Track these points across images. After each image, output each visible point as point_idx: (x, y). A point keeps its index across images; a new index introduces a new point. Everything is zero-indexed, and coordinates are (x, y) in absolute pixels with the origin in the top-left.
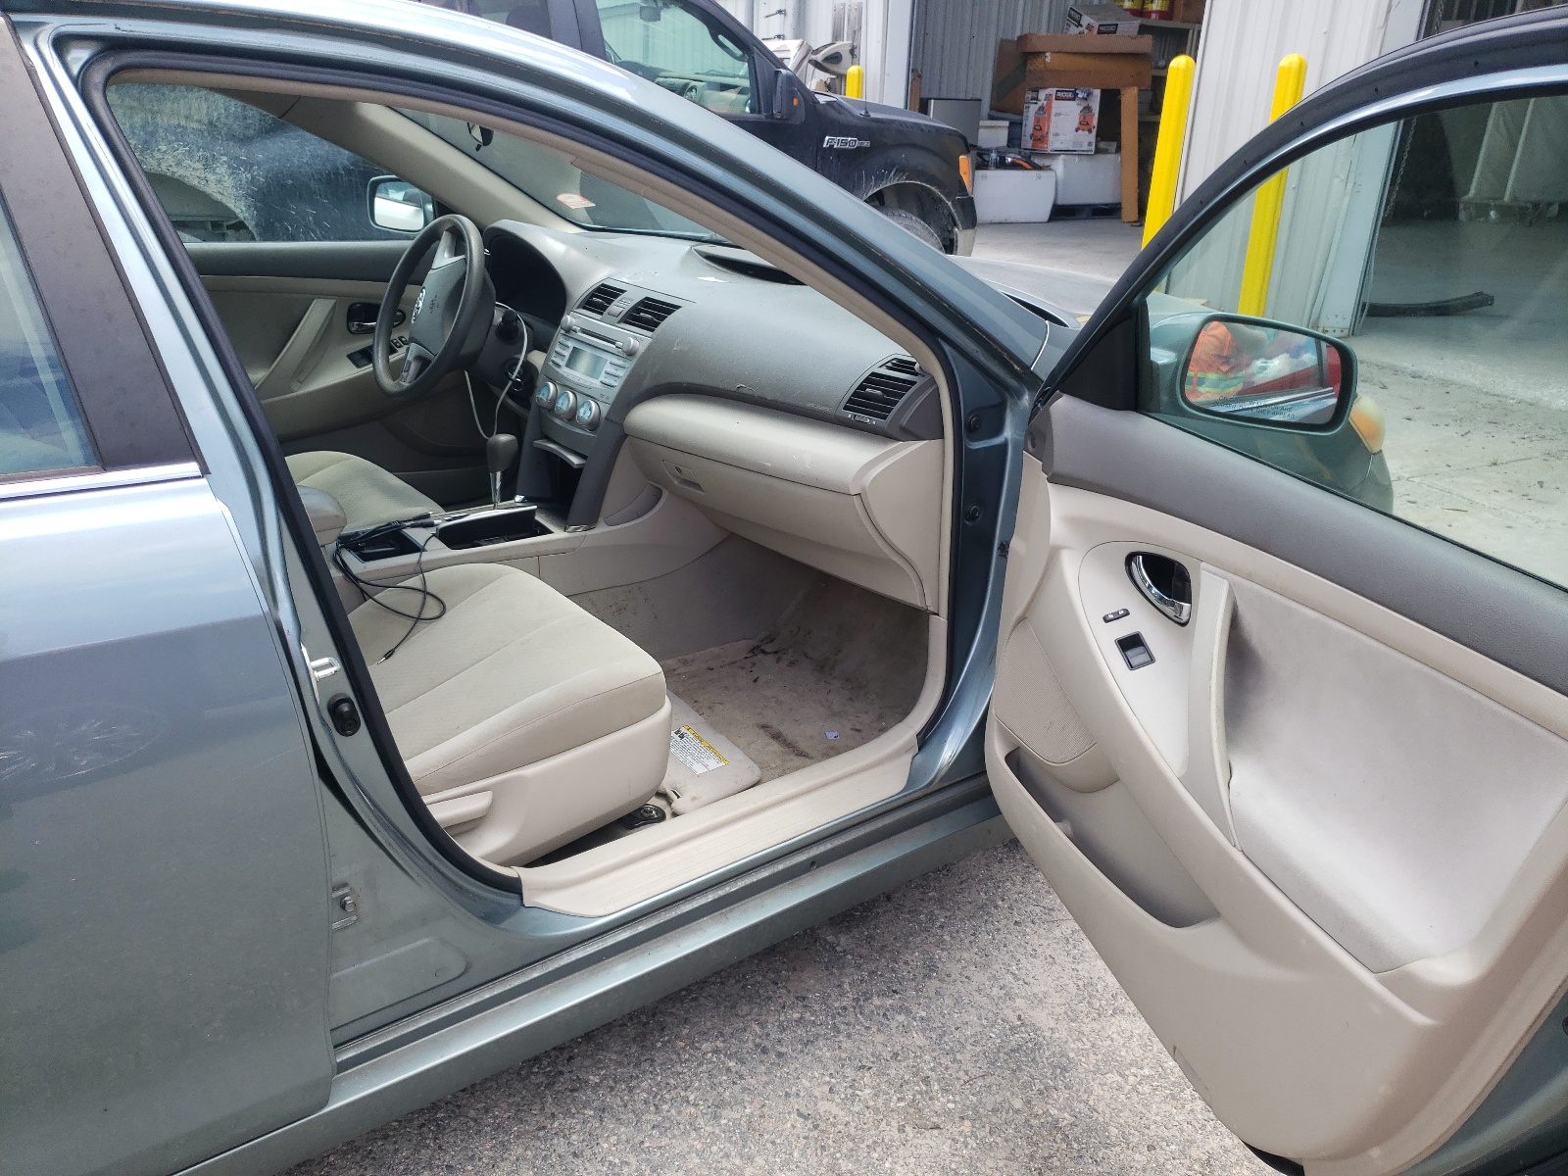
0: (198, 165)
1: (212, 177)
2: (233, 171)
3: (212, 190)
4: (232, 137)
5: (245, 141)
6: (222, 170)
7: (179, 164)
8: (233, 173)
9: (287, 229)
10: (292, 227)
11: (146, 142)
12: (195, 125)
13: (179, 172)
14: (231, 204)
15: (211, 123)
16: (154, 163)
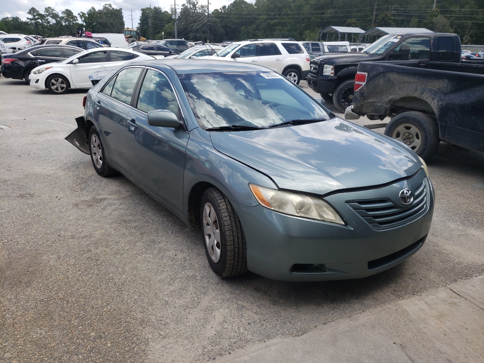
0: (431, 99)
1: (433, 102)
2: (438, 101)
3: (432, 105)
4: (443, 93)
5: (445, 94)
6: (436, 101)
7: (427, 98)
8: (438, 102)
9: (446, 119)
10: (447, 119)
11: (422, 92)
12: (435, 89)
13: (427, 100)
14: (434, 110)
15: (439, 89)
16: (423, 97)
